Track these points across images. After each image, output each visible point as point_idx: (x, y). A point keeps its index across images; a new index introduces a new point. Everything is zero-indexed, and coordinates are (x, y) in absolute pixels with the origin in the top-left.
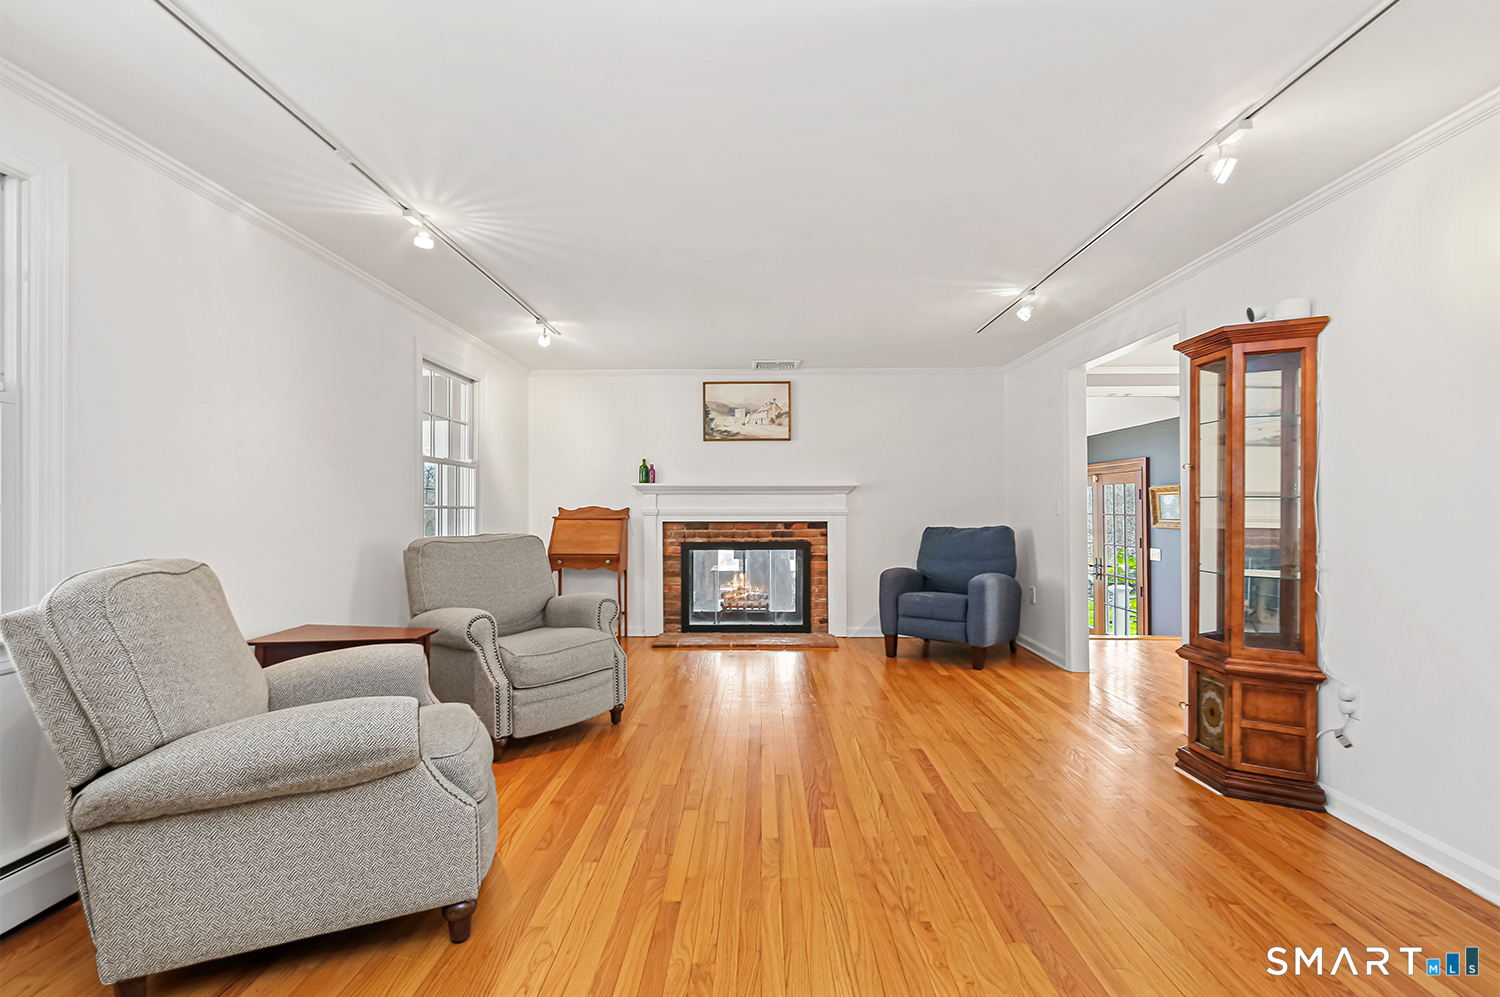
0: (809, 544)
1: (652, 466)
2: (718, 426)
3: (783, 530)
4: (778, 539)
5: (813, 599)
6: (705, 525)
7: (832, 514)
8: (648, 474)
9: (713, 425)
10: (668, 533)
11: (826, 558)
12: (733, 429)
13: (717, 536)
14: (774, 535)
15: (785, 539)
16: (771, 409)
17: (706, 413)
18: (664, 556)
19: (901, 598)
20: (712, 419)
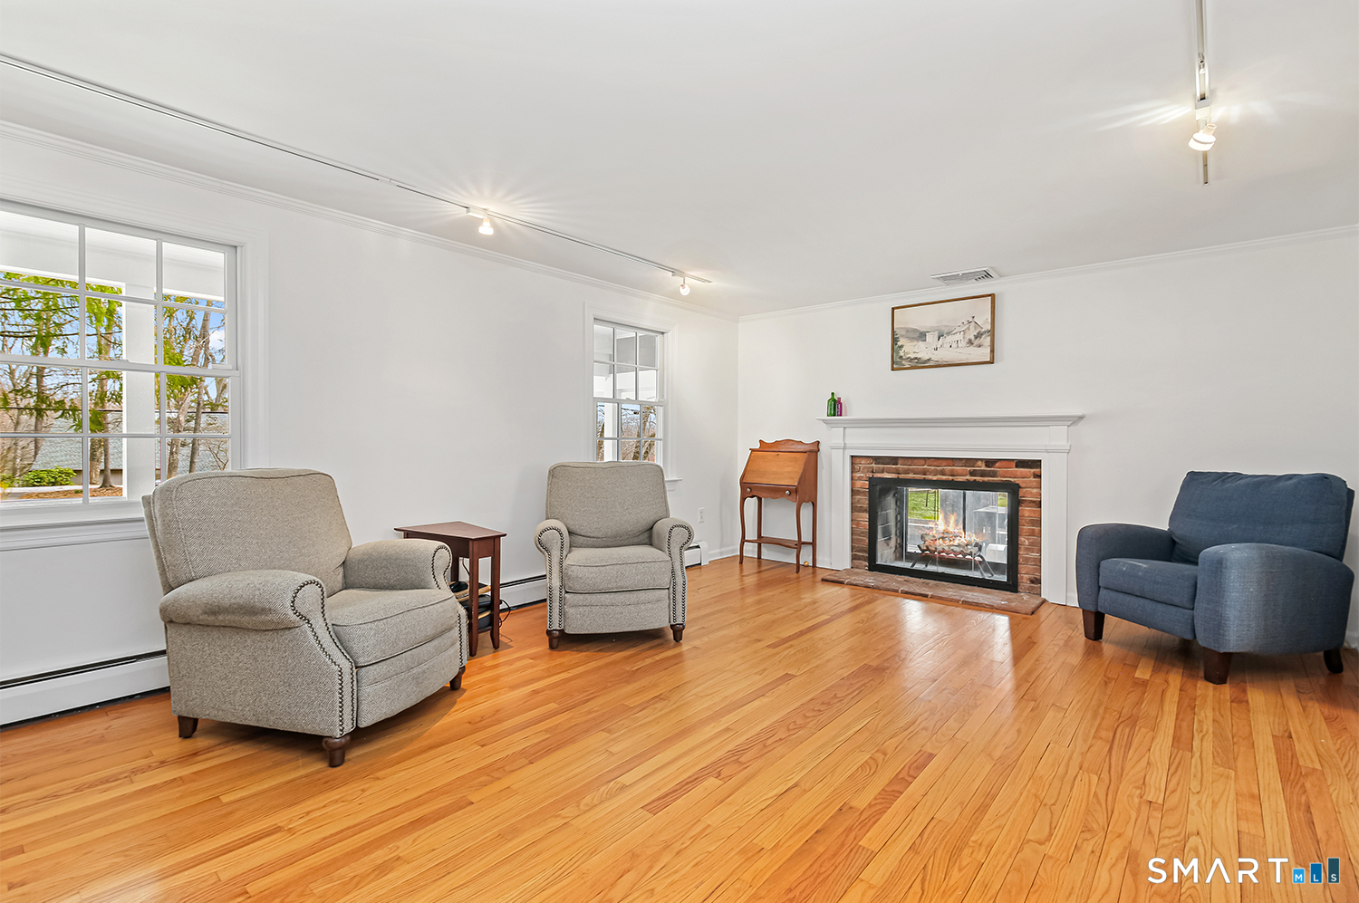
0: (1018, 487)
1: (839, 399)
2: (907, 353)
3: (984, 468)
4: (978, 478)
5: (1021, 553)
6: (894, 460)
7: (1047, 451)
8: (836, 407)
9: (901, 353)
10: (857, 467)
11: (1039, 504)
12: (924, 355)
13: (907, 472)
14: (972, 474)
15: (986, 479)
16: (969, 328)
17: (895, 340)
18: (852, 490)
19: (1103, 563)
20: (901, 347)
